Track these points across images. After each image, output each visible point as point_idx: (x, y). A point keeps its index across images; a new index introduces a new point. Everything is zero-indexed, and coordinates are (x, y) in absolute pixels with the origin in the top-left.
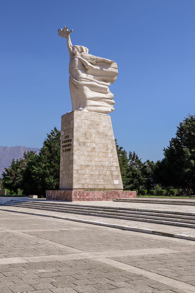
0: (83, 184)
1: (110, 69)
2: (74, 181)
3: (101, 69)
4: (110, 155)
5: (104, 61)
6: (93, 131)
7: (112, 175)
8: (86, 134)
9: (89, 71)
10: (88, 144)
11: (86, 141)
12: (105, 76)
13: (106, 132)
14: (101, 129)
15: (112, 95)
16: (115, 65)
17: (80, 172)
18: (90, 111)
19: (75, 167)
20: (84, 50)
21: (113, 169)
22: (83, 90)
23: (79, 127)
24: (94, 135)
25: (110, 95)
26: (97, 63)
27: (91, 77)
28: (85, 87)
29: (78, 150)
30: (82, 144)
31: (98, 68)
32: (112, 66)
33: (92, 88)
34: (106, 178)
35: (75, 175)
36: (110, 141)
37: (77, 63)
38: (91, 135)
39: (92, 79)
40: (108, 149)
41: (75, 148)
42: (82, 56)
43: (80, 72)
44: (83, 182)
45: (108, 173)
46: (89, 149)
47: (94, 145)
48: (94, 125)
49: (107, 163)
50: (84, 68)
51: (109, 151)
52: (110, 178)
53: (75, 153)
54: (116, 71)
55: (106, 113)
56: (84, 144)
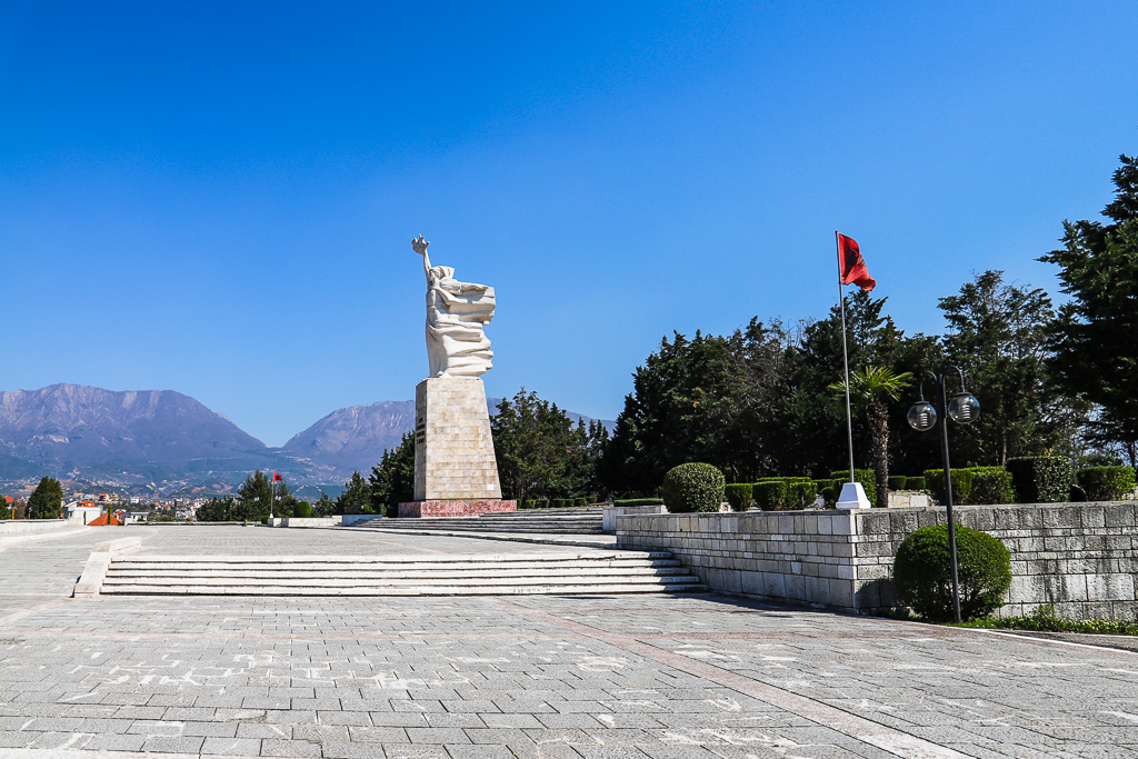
0: (441, 492)
1: (484, 300)
2: (428, 487)
3: (470, 302)
4: (481, 445)
5: (473, 289)
6: (456, 408)
7: (484, 476)
8: (444, 414)
9: (451, 309)
10: (448, 430)
11: (444, 425)
12: (477, 312)
13: (476, 408)
14: (468, 404)
15: (489, 342)
16: (490, 291)
17: (435, 474)
18: (453, 375)
19: (429, 466)
20: (446, 273)
21: (486, 466)
22: (442, 342)
23: (434, 404)
24: (457, 414)
25: (486, 342)
26: (464, 293)
27: (454, 318)
28: (445, 337)
29: (433, 440)
30: (438, 431)
31: (465, 301)
32: (486, 293)
33: (456, 335)
34: (474, 481)
35: (428, 479)
36: (481, 422)
37: (434, 298)
38: (452, 415)
39: (457, 321)
40: (478, 435)
41: (428, 438)
42: (441, 285)
43: (437, 312)
44: (440, 488)
45: (478, 473)
46: (449, 438)
47: (457, 431)
48: (457, 398)
49: (476, 457)
50: (445, 307)
51: (480, 438)
52: (481, 482)
53: (428, 444)
54: (493, 301)
55: (478, 374)
56: (442, 429)
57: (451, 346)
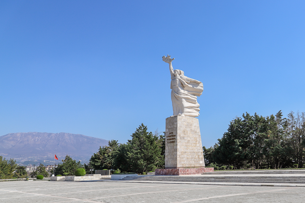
1: (199, 87)
2: (178, 162)
3: (193, 87)
4: (198, 145)
5: (195, 82)
6: (188, 129)
7: (199, 157)
8: (184, 132)
9: (185, 88)
10: (186, 138)
11: (184, 136)
12: (195, 92)
13: (196, 130)
14: (193, 128)
15: (199, 105)
16: (201, 85)
17: (181, 157)
18: (186, 115)
19: (178, 153)
21: (200, 154)
22: (182, 101)
23: (180, 127)
24: (189, 132)
25: (197, 105)
26: (191, 83)
27: (186, 92)
29: (180, 142)
30: (182, 138)
31: (191, 86)
32: (200, 85)
33: (187, 100)
34: (195, 160)
35: (178, 159)
36: (198, 136)
37: (178, 82)
38: (187, 132)
39: (187, 93)
40: (196, 141)
41: (178, 141)
44: (183, 163)
45: (197, 157)
46: (186, 142)
47: (189, 139)
48: (189, 125)
49: (196, 150)
50: (183, 86)
51: (197, 143)
52: (198, 160)
53: (178, 144)
54: (202, 89)
56: (183, 138)
57: (186, 104)
